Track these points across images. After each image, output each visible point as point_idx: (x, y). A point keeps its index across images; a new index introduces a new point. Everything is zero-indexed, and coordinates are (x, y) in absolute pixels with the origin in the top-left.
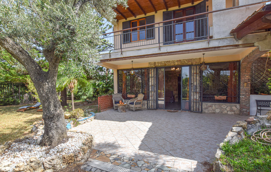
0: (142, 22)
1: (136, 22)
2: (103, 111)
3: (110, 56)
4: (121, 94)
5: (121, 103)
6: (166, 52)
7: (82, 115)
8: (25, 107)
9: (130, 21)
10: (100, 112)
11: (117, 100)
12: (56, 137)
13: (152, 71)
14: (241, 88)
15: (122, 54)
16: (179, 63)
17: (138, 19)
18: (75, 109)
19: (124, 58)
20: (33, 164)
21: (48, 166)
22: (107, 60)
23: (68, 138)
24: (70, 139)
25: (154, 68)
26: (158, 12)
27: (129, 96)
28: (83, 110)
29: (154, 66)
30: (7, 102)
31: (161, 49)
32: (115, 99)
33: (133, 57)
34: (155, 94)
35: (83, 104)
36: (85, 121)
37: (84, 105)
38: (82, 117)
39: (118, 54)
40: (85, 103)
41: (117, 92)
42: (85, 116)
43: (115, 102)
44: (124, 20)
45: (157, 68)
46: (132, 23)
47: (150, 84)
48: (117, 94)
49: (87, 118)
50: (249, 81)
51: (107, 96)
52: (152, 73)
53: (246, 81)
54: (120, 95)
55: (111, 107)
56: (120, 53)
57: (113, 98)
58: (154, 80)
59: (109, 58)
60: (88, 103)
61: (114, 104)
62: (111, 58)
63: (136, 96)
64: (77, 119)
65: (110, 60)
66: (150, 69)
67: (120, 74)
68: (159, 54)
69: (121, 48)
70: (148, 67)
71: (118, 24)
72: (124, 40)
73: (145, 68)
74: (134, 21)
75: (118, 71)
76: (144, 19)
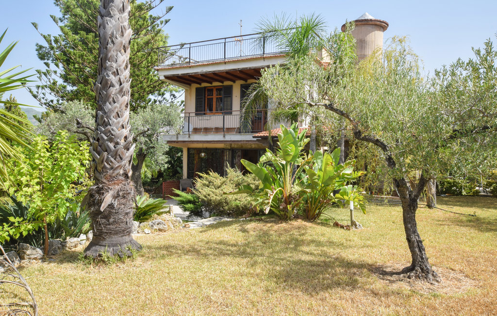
0: (219, 89)
1: (212, 90)
3: (177, 138)
5: (188, 190)
6: (230, 140)
9: (205, 87)
11: (185, 186)
15: (189, 137)
16: (256, 146)
17: (214, 86)
19: (191, 141)
22: (174, 142)
25: (229, 150)
26: (236, 82)
31: (226, 137)
32: (183, 185)
33: (200, 141)
39: (185, 137)
41: (186, 177)
43: (182, 189)
44: (198, 86)
45: (232, 150)
46: (208, 90)
48: (185, 179)
51: (173, 182)
54: (189, 181)
59: (176, 140)
62: (179, 140)
65: (177, 142)
66: (225, 151)
67: (191, 154)
68: (224, 141)
69: (189, 131)
70: (223, 149)
71: (190, 88)
72: (197, 110)
73: (220, 149)
74: (209, 88)
75: (189, 149)
76: (221, 87)
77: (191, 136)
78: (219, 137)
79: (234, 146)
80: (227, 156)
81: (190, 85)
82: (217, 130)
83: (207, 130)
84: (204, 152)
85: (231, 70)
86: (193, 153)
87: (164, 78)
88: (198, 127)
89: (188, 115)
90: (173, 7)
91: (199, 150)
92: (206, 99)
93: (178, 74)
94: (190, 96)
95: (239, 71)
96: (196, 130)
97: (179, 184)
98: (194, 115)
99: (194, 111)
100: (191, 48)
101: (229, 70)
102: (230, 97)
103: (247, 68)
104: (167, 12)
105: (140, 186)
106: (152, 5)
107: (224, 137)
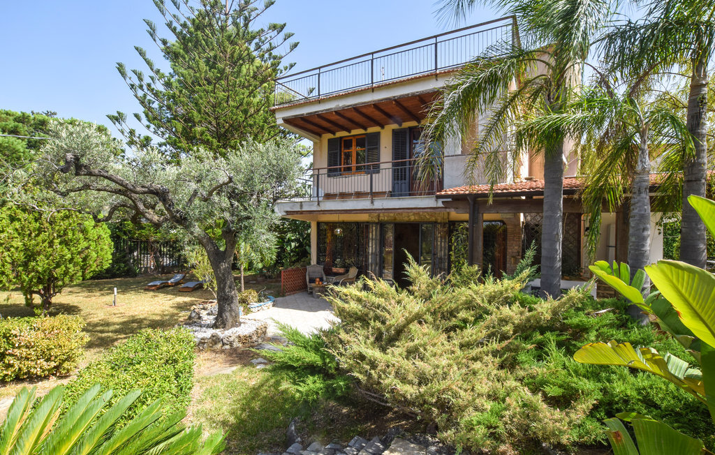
0: (361, 142)
1: (351, 141)
2: (288, 295)
3: (301, 206)
4: (322, 266)
5: (317, 283)
6: (382, 208)
7: (255, 300)
8: (158, 283)
9: (341, 138)
10: (283, 296)
11: (313, 276)
12: (230, 320)
13: (374, 228)
14: (508, 265)
15: (318, 204)
16: (417, 218)
17: (353, 136)
18: (245, 289)
19: (321, 211)
20: (214, 338)
21: (226, 342)
22: (297, 212)
23: (240, 323)
24: (242, 325)
25: (377, 223)
26: (386, 127)
27: (334, 270)
28: (257, 292)
29: (377, 221)
30: (117, 270)
31: (375, 203)
32: (311, 274)
34: (377, 268)
35: (256, 280)
36: (259, 308)
37: (258, 283)
38: (256, 302)
39: (313, 205)
40: (260, 279)
41: (315, 263)
42: (260, 301)
43: (310, 280)
44: (331, 136)
45: (381, 224)
46: (345, 141)
47: (370, 251)
48: (314, 265)
49: (262, 303)
50: (519, 255)
51: (298, 269)
52: (373, 233)
53: (514, 254)
54: (320, 268)
55: (303, 288)
56: (317, 204)
57: (307, 273)
58: (376, 244)
59: (300, 210)
60: (266, 277)
61: (308, 283)
62: (303, 210)
63: (347, 271)
64: (248, 304)
65: (302, 213)
66: (371, 226)
67: (321, 230)
68: (372, 210)
69: (318, 196)
70: (368, 222)
71: (320, 141)
72: (329, 165)
73: (363, 223)
74: (347, 138)
75: (319, 224)
76: (364, 136)
77: (320, 204)
78: (364, 204)
79: (384, 217)
80: (374, 233)
81: (320, 135)
82: (359, 195)
83: (344, 196)
84: (340, 227)
85: (382, 100)
86: (325, 229)
87: (282, 122)
88: (332, 192)
89: (316, 172)
90: (298, 43)
91: (333, 225)
92: (343, 154)
93: (303, 115)
94: (321, 151)
95: (395, 100)
96: (329, 196)
97: (306, 273)
98: (325, 171)
99: (326, 166)
100: (321, 74)
101: (379, 100)
102: (377, 148)
103: (408, 94)
104: (292, 50)
105: (230, 287)
106: (273, 45)
107: (372, 203)
